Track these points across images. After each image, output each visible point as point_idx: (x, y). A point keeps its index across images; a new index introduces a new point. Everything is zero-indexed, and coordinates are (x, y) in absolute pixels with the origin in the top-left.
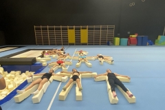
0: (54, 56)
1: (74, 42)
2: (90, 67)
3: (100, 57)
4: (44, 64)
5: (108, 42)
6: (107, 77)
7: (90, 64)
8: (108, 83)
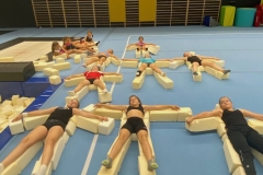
0: (77, 57)
1: (123, 19)
2: (169, 90)
3: (192, 59)
4: (54, 79)
5: (206, 19)
6: (222, 127)
7: (167, 80)
8: (227, 142)
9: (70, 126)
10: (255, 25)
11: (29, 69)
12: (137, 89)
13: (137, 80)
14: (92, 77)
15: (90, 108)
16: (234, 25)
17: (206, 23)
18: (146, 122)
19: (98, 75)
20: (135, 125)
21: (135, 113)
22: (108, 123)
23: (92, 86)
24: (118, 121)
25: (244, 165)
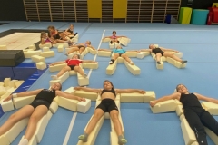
0: (60, 46)
1: (99, 16)
2: (137, 76)
4: (40, 65)
5: (167, 18)
6: (180, 107)
7: (135, 68)
8: (185, 121)
9: (54, 105)
10: (208, 23)
11: (19, 56)
12: (110, 75)
13: (111, 67)
14: (72, 64)
15: (71, 90)
16: (191, 23)
17: (168, 21)
18: (117, 103)
19: (78, 62)
20: (108, 106)
21: (108, 95)
22: (86, 103)
23: (72, 72)
24: (94, 101)
25: (199, 140)
